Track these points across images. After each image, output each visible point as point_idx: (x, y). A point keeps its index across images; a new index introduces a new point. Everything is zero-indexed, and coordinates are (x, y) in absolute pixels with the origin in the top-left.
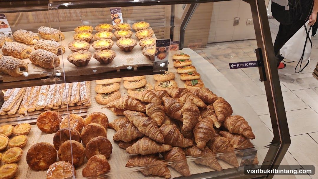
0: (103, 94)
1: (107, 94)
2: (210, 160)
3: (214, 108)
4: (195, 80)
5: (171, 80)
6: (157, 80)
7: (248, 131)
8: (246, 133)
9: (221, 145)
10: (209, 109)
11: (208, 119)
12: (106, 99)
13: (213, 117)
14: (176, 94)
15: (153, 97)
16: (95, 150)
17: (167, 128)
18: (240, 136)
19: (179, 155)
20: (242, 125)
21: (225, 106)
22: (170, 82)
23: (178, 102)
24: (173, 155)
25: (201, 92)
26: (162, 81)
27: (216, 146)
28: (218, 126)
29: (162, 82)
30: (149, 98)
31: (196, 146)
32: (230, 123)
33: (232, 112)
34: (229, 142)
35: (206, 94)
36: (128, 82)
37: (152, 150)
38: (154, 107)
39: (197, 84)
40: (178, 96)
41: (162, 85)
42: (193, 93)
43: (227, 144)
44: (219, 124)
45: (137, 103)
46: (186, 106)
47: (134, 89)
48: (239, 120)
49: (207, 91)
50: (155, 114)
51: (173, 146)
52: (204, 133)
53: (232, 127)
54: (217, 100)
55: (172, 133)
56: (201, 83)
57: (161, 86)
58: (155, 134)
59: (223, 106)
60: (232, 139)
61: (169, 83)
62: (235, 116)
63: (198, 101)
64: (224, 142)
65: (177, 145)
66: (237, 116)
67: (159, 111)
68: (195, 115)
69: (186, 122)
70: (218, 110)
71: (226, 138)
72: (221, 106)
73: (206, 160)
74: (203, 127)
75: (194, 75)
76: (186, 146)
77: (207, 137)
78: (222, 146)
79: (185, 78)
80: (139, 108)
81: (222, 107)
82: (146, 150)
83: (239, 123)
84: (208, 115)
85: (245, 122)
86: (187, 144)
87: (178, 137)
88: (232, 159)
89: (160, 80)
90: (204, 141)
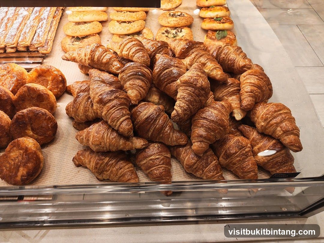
0: (73, 37)
1: (78, 39)
2: (211, 173)
3: (240, 84)
4: (223, 30)
5: (185, 26)
6: (162, 24)
7: (292, 136)
8: (288, 139)
9: (236, 153)
10: (230, 85)
11: (223, 103)
12: (74, 46)
13: (233, 100)
14: (181, 50)
15: (137, 51)
16: (27, 129)
17: (145, 112)
18: (274, 141)
19: (158, 158)
20: (284, 124)
21: (261, 83)
22: (183, 30)
23: (177, 67)
24: (147, 157)
25: (225, 51)
26: (170, 27)
27: (226, 152)
28: (238, 116)
29: (169, 29)
30: (130, 53)
31: (191, 147)
32: (263, 115)
33: (270, 95)
34: (252, 146)
35: (232, 56)
36: (116, 22)
37: (110, 146)
38: (132, 71)
39: (224, 37)
40: (184, 54)
41: (168, 33)
42: (211, 52)
43: (246, 152)
44: (242, 114)
45: (110, 59)
46: (186, 76)
47: (122, 35)
48: (281, 114)
49: (237, 51)
50: (131, 82)
51: (151, 141)
52: (208, 129)
53: (263, 124)
54: (249, 71)
55: (152, 120)
56: (231, 37)
57: (166, 34)
58: (118, 121)
59: (256, 83)
60: (258, 144)
61: (181, 31)
62: (275, 105)
63: (213, 69)
64: (242, 147)
65: (159, 140)
66: (277, 105)
67: (139, 79)
68: (198, 96)
69: (179, 106)
70: (246, 88)
71: (248, 138)
72: (252, 81)
73: (203, 171)
74: (209, 118)
75: (223, 23)
76: (174, 144)
77: (212, 137)
78: (236, 155)
79: (207, 25)
80: (113, 68)
81: (254, 85)
82: (98, 145)
83: (278, 119)
84: (226, 95)
85: (291, 118)
86: (176, 141)
87: (162, 127)
88: (248, 176)
89: (167, 25)
90: (206, 142)
